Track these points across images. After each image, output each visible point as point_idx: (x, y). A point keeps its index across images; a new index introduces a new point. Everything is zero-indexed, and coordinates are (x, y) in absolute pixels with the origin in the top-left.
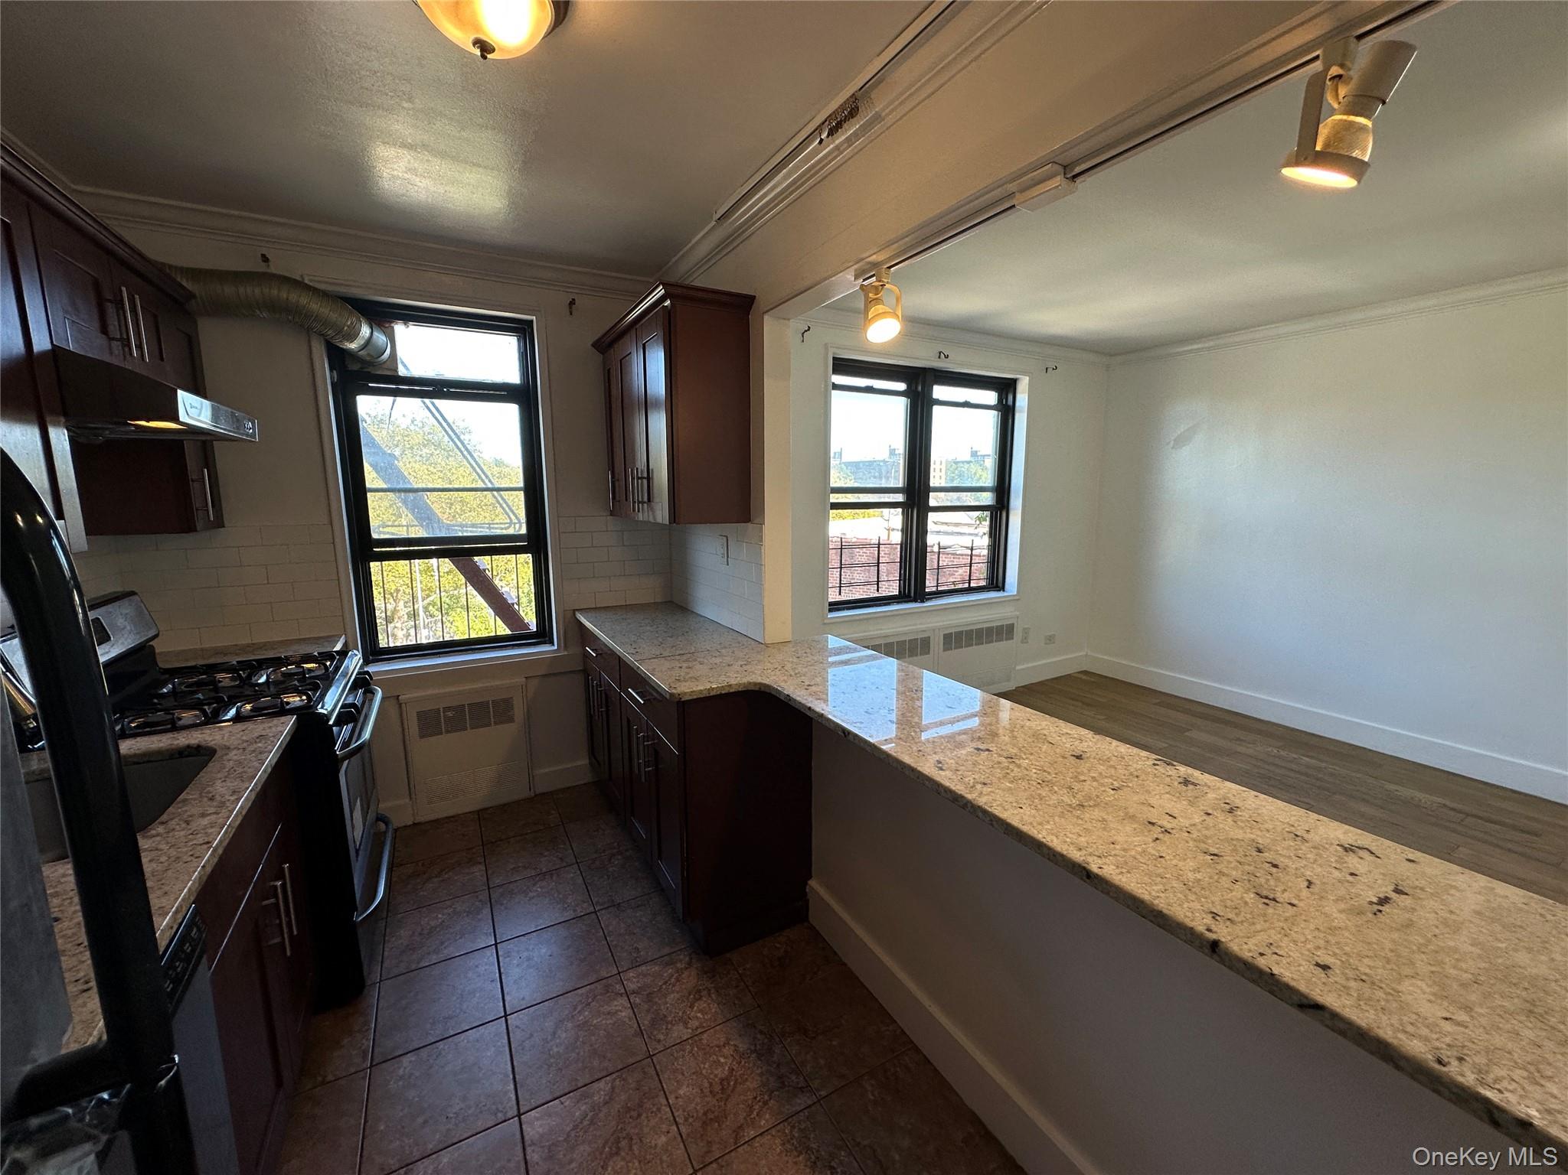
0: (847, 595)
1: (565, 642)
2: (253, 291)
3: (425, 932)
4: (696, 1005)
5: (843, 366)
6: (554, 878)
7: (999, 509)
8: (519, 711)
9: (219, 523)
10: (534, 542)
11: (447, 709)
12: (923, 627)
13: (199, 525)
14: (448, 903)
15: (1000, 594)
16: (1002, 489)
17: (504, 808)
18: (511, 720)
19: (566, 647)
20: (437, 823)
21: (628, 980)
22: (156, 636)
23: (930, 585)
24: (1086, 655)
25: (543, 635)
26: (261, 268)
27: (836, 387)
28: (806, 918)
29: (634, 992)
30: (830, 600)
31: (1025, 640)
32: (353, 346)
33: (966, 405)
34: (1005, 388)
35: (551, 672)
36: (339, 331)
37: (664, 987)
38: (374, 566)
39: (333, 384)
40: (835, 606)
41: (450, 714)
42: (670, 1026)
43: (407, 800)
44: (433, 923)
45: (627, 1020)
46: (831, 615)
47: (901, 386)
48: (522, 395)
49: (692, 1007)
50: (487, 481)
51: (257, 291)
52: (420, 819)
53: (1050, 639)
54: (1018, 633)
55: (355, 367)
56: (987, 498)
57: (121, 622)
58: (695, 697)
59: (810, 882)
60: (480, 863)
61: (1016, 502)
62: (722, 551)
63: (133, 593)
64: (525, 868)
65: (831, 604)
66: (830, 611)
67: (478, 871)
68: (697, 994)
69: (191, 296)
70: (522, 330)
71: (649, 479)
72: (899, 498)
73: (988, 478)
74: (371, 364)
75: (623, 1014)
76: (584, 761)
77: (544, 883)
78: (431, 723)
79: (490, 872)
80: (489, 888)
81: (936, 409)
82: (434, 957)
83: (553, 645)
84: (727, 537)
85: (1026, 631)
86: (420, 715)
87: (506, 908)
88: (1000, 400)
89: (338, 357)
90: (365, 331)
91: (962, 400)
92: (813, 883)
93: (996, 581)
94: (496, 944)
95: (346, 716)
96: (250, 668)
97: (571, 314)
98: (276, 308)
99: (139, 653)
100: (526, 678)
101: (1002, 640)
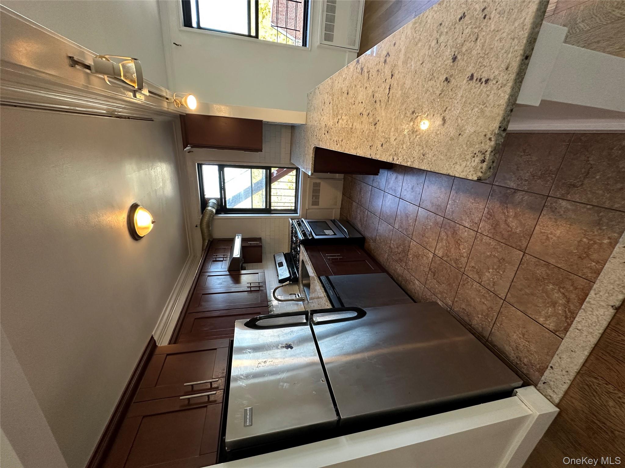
2: (205, 230)
5: (187, 17)
8: (318, 181)
9: (260, 239)
10: (268, 168)
11: (313, 199)
13: (261, 245)
17: (344, 188)
18: (320, 183)
20: (342, 204)
22: (283, 253)
26: (199, 226)
32: (214, 211)
36: (211, 213)
38: (272, 208)
39: (225, 214)
41: (314, 198)
43: (334, 210)
46: (308, 46)
48: (221, 166)
51: (205, 228)
52: (340, 208)
55: (219, 207)
57: (279, 259)
63: (274, 255)
65: (303, 45)
69: (209, 241)
74: (218, 205)
78: (315, 202)
79: (355, 201)
80: (358, 204)
82: (365, 222)
89: (218, 212)
90: (209, 208)
95: (304, 234)
96: (292, 241)
97: (192, 152)
98: (208, 226)
99: (286, 256)
100: (308, 178)
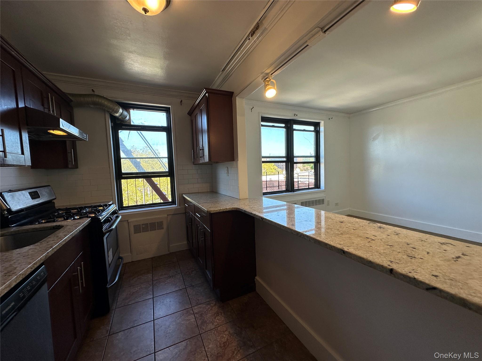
0: (269, 190)
1: (180, 204)
2: (89, 99)
3: (131, 294)
4: (217, 317)
5: (264, 119)
6: (174, 278)
7: (317, 163)
8: (165, 226)
9: (76, 166)
10: (170, 174)
11: (142, 225)
12: (294, 200)
13: (70, 166)
14: (139, 285)
15: (319, 189)
16: (317, 156)
17: (160, 257)
18: (163, 228)
19: (180, 205)
20: (139, 261)
21: (194, 309)
22: (55, 199)
23: (296, 187)
24: (349, 210)
25: (173, 202)
26: (92, 93)
27: (262, 126)
28: (255, 290)
29: (196, 313)
30: (263, 192)
31: (328, 204)
32: (117, 115)
33: (304, 130)
34: (316, 125)
35: (175, 213)
36: (113, 110)
37: (206, 312)
38: (123, 181)
39: (112, 127)
40: (265, 194)
41: (143, 226)
42: (207, 324)
43: (130, 254)
44: (134, 291)
45: (193, 322)
47: (283, 125)
48: (167, 129)
49: (215, 318)
50: (156, 156)
51: (90, 99)
52: (133, 260)
53: (337, 204)
54: (326, 202)
55: (119, 122)
56: (313, 160)
57: (44, 193)
58: (215, 212)
59: (256, 277)
60: (151, 273)
61: (322, 160)
62: (226, 172)
63: (49, 186)
64: (165, 274)
66: (263, 195)
67: (150, 276)
68: (217, 314)
69: (72, 101)
70: (167, 110)
71: (203, 150)
72: (285, 159)
73: (313, 153)
74: (123, 121)
75: (192, 320)
76: (185, 242)
77: (170, 279)
78: (138, 229)
79: (153, 276)
80: (153, 281)
81: (294, 132)
82: (133, 301)
83: (176, 205)
84: (228, 167)
85: (328, 201)
86: (134, 226)
87: (157, 287)
88: (315, 129)
89: (114, 119)
90: (121, 111)
91: (303, 129)
92: (257, 278)
93: (317, 185)
94: (153, 298)
95: (107, 220)
96: (82, 208)
97: (181, 105)
98: (95, 104)
99: (49, 203)
100: (167, 215)
101: (320, 204)
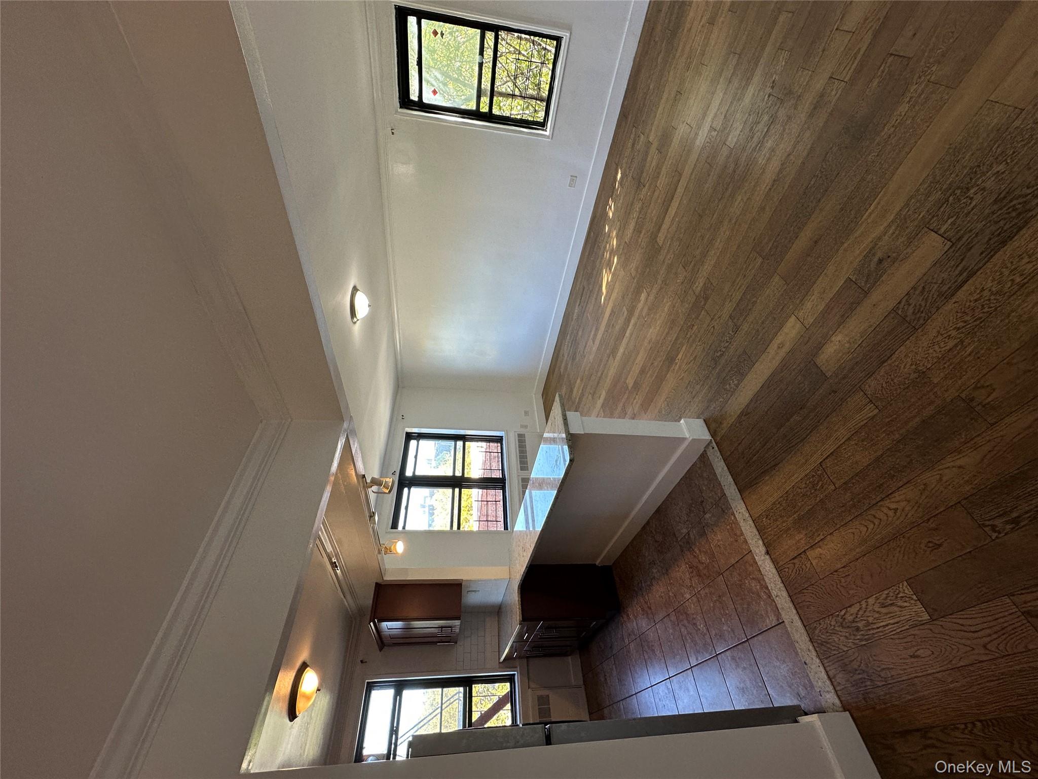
0: (501, 518)
1: (513, 668)
5: (395, 524)
7: (464, 438)
8: (544, 692)
10: (467, 683)
12: (517, 481)
15: (504, 438)
16: (456, 438)
18: (548, 696)
19: (516, 667)
21: (626, 643)
23: (498, 475)
24: (535, 394)
25: (510, 679)
27: (404, 528)
28: (610, 566)
29: (629, 641)
30: (503, 529)
31: (526, 427)
33: (416, 457)
34: (409, 437)
35: (527, 676)
37: (627, 628)
40: (506, 528)
46: (510, 529)
47: (406, 490)
48: (400, 687)
53: (526, 413)
54: (522, 431)
56: (460, 444)
58: (521, 613)
59: (597, 564)
61: (462, 432)
62: (473, 593)
66: (507, 529)
70: (370, 687)
71: (442, 627)
72: (457, 490)
73: (452, 443)
76: (570, 659)
77: (607, 679)
81: (417, 473)
83: (514, 675)
84: (468, 591)
85: (522, 426)
87: (614, 697)
88: (415, 439)
91: (414, 459)
92: (597, 563)
93: (499, 440)
97: (367, 662)
100: (529, 688)
101: (525, 440)
